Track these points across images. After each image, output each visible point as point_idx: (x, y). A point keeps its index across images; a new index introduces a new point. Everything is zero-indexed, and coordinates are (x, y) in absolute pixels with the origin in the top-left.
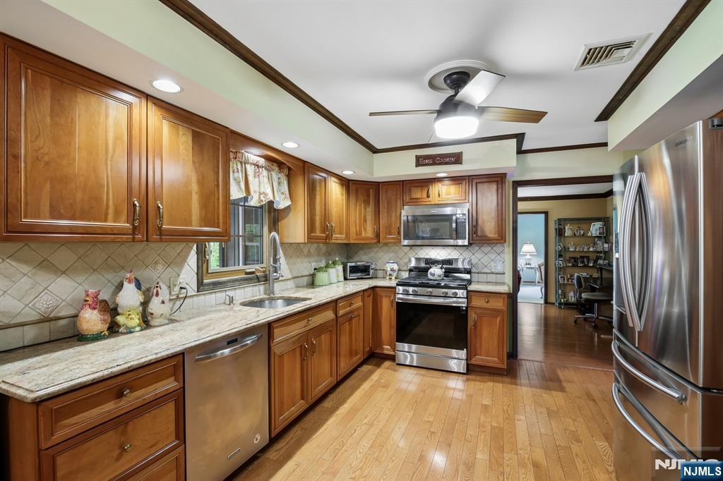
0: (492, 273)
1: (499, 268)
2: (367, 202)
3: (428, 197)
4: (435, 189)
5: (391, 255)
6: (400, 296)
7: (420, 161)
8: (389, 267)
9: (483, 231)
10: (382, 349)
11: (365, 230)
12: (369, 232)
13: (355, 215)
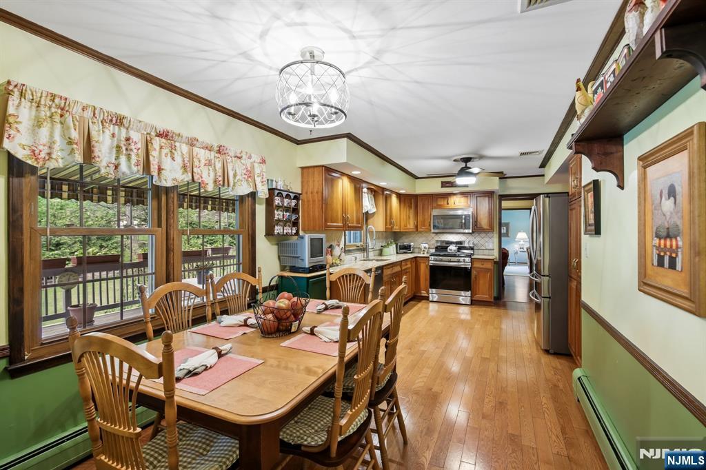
0: (486, 249)
1: (491, 247)
2: (410, 207)
3: (448, 204)
4: (452, 200)
5: (424, 238)
6: (431, 263)
7: (444, 185)
8: (423, 246)
9: (480, 224)
10: (421, 293)
11: (409, 223)
12: (411, 226)
13: (404, 216)
